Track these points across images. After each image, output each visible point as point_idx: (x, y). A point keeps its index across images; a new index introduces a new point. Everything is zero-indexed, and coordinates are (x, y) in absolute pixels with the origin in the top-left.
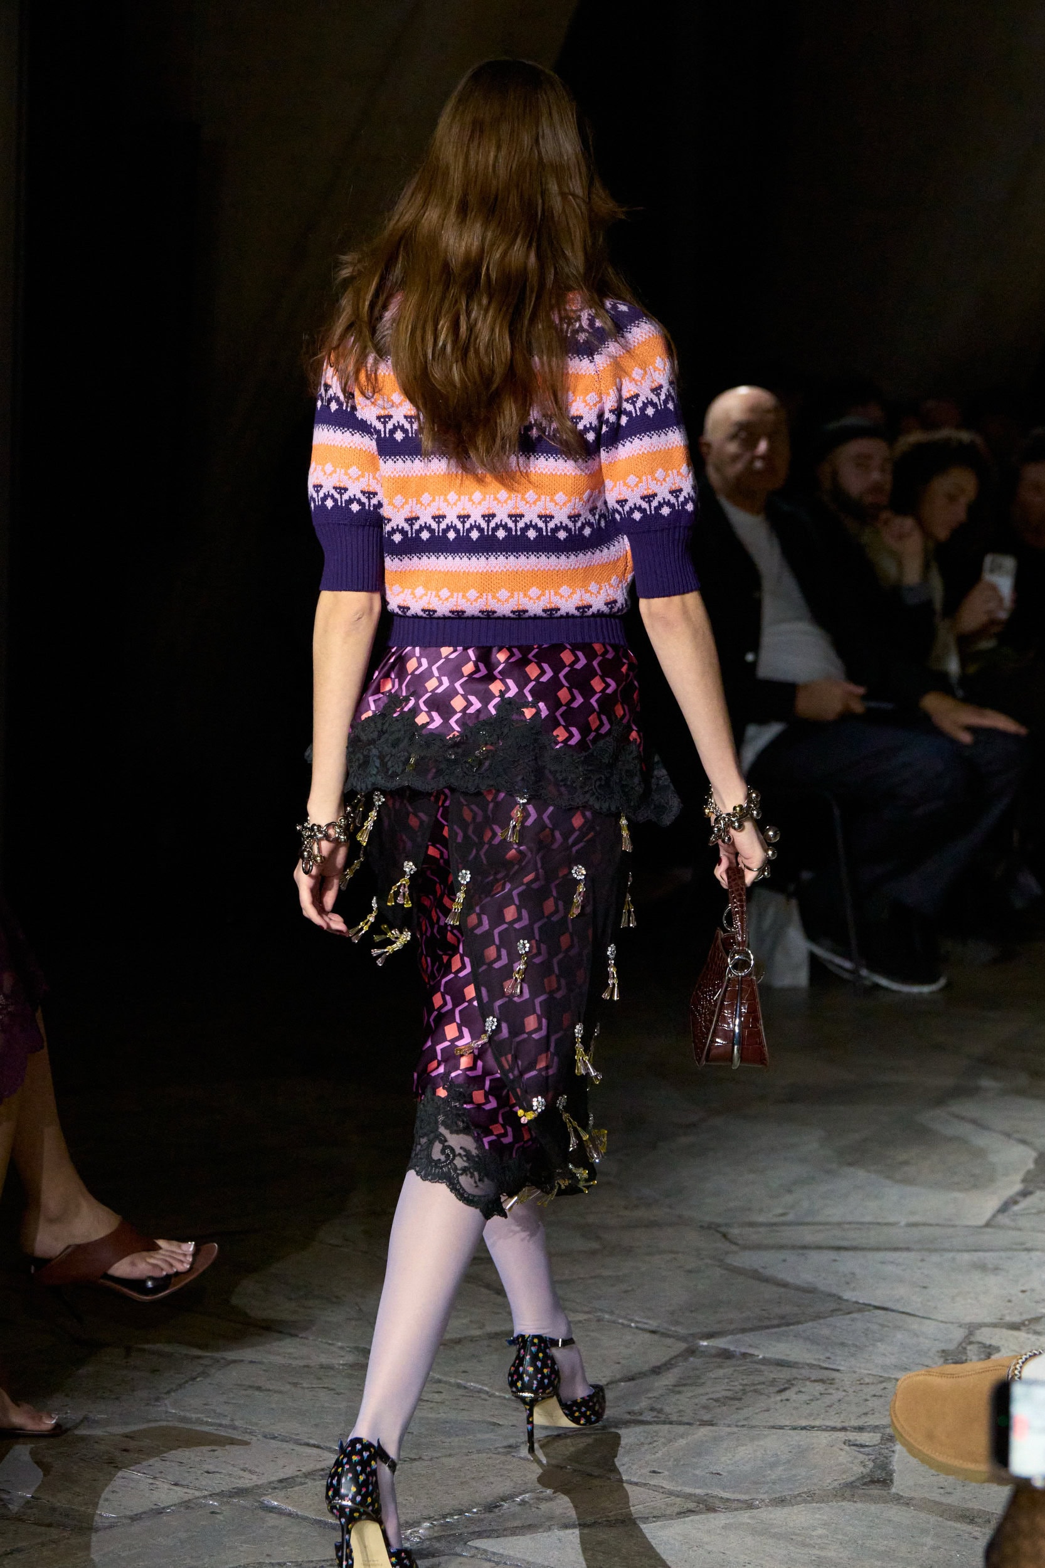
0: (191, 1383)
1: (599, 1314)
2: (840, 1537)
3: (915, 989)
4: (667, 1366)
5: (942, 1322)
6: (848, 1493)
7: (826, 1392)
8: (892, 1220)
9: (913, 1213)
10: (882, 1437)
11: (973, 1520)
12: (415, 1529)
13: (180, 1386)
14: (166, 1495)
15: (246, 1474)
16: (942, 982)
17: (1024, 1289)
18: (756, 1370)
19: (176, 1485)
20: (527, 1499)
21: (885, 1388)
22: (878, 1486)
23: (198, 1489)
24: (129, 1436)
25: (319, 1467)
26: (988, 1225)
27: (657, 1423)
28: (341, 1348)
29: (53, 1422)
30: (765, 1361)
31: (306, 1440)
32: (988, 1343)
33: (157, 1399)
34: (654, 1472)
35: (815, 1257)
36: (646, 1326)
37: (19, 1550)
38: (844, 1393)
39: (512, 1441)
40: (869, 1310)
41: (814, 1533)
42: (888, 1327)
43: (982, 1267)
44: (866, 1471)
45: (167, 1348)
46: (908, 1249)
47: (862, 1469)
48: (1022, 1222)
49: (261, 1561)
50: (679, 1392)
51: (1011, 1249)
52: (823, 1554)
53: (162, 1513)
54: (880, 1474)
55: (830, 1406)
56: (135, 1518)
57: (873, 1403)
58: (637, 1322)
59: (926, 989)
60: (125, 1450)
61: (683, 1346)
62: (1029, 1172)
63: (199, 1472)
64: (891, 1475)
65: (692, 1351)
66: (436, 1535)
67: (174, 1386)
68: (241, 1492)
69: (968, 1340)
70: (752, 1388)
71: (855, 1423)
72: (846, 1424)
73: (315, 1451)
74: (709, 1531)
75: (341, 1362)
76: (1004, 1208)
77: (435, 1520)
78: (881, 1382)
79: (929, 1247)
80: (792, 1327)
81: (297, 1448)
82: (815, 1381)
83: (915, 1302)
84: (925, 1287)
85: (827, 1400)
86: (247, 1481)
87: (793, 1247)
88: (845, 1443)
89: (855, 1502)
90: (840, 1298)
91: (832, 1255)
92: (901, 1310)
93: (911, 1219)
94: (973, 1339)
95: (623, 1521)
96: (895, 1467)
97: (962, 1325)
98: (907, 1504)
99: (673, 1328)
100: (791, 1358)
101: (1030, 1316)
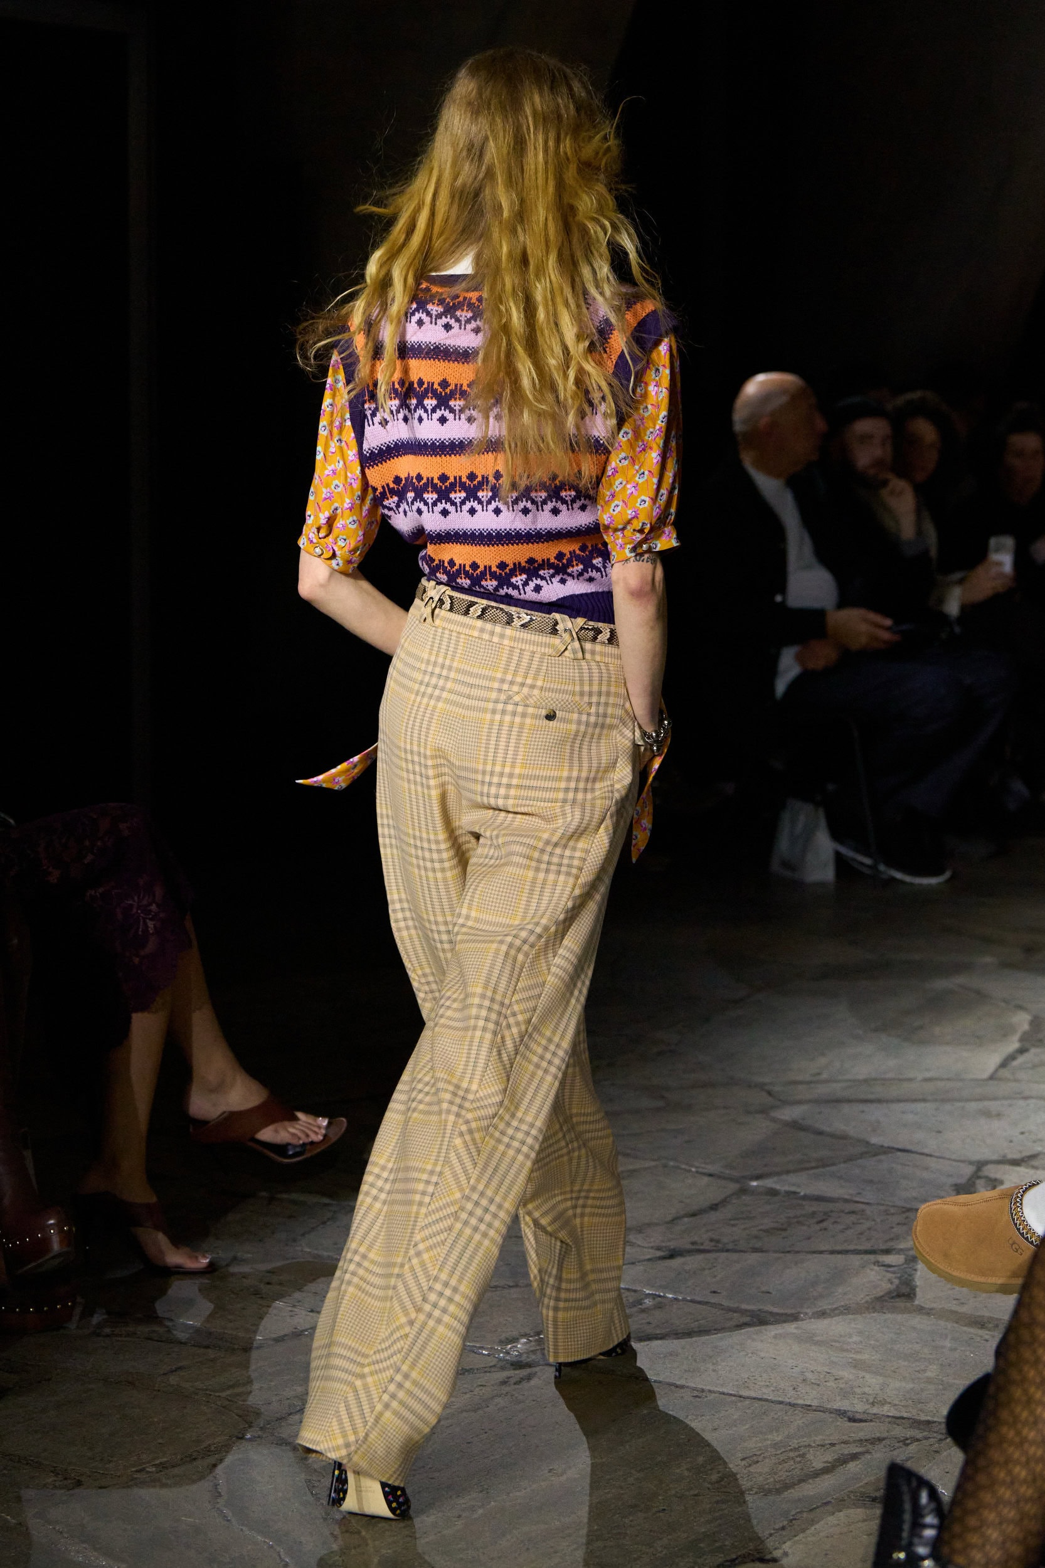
0: (322, 1226)
1: (664, 1161)
2: (872, 1342)
4: (724, 1202)
5: (954, 1160)
6: (878, 1306)
7: (858, 1222)
8: (911, 1075)
9: (928, 1070)
10: (906, 1258)
11: (984, 1326)
12: (513, 1344)
13: (313, 1229)
14: (304, 1320)
16: (947, 875)
17: (1023, 1130)
18: (799, 1205)
19: (312, 1311)
22: (903, 1299)
24: (271, 1272)
26: (992, 1078)
27: (716, 1251)
29: (208, 1261)
30: (805, 1198)
32: (992, 1176)
33: (294, 1240)
34: (714, 1292)
35: (846, 1108)
36: (705, 1170)
37: (180, 1368)
38: (873, 1223)
40: (892, 1153)
41: (850, 1340)
42: (909, 1166)
43: (987, 1114)
44: (892, 1287)
45: (302, 1197)
46: (924, 1100)
47: (889, 1286)
48: (1021, 1075)
50: (733, 1225)
51: (1011, 1098)
52: (858, 1357)
54: (905, 1290)
55: (861, 1234)
56: (279, 1340)
57: (898, 1230)
58: (697, 1167)
59: (933, 881)
60: (268, 1283)
61: (733, 1187)
62: (1025, 1033)
64: (914, 1289)
65: (744, 1191)
66: (531, 1349)
67: (308, 1229)
69: (976, 1175)
70: (795, 1220)
71: (882, 1247)
72: (875, 1247)
76: (1004, 1064)
77: (530, 1336)
79: (942, 1098)
80: (827, 1168)
82: (849, 1213)
83: (932, 1144)
84: (939, 1132)
85: (859, 1229)
87: (827, 1101)
88: (874, 1264)
89: (885, 1313)
90: (867, 1143)
91: (862, 1107)
92: (920, 1151)
93: (928, 1075)
94: (980, 1174)
95: (689, 1334)
96: (918, 1282)
97: (971, 1163)
98: (928, 1314)
99: (727, 1172)
100: (829, 1194)
101: (1028, 1154)
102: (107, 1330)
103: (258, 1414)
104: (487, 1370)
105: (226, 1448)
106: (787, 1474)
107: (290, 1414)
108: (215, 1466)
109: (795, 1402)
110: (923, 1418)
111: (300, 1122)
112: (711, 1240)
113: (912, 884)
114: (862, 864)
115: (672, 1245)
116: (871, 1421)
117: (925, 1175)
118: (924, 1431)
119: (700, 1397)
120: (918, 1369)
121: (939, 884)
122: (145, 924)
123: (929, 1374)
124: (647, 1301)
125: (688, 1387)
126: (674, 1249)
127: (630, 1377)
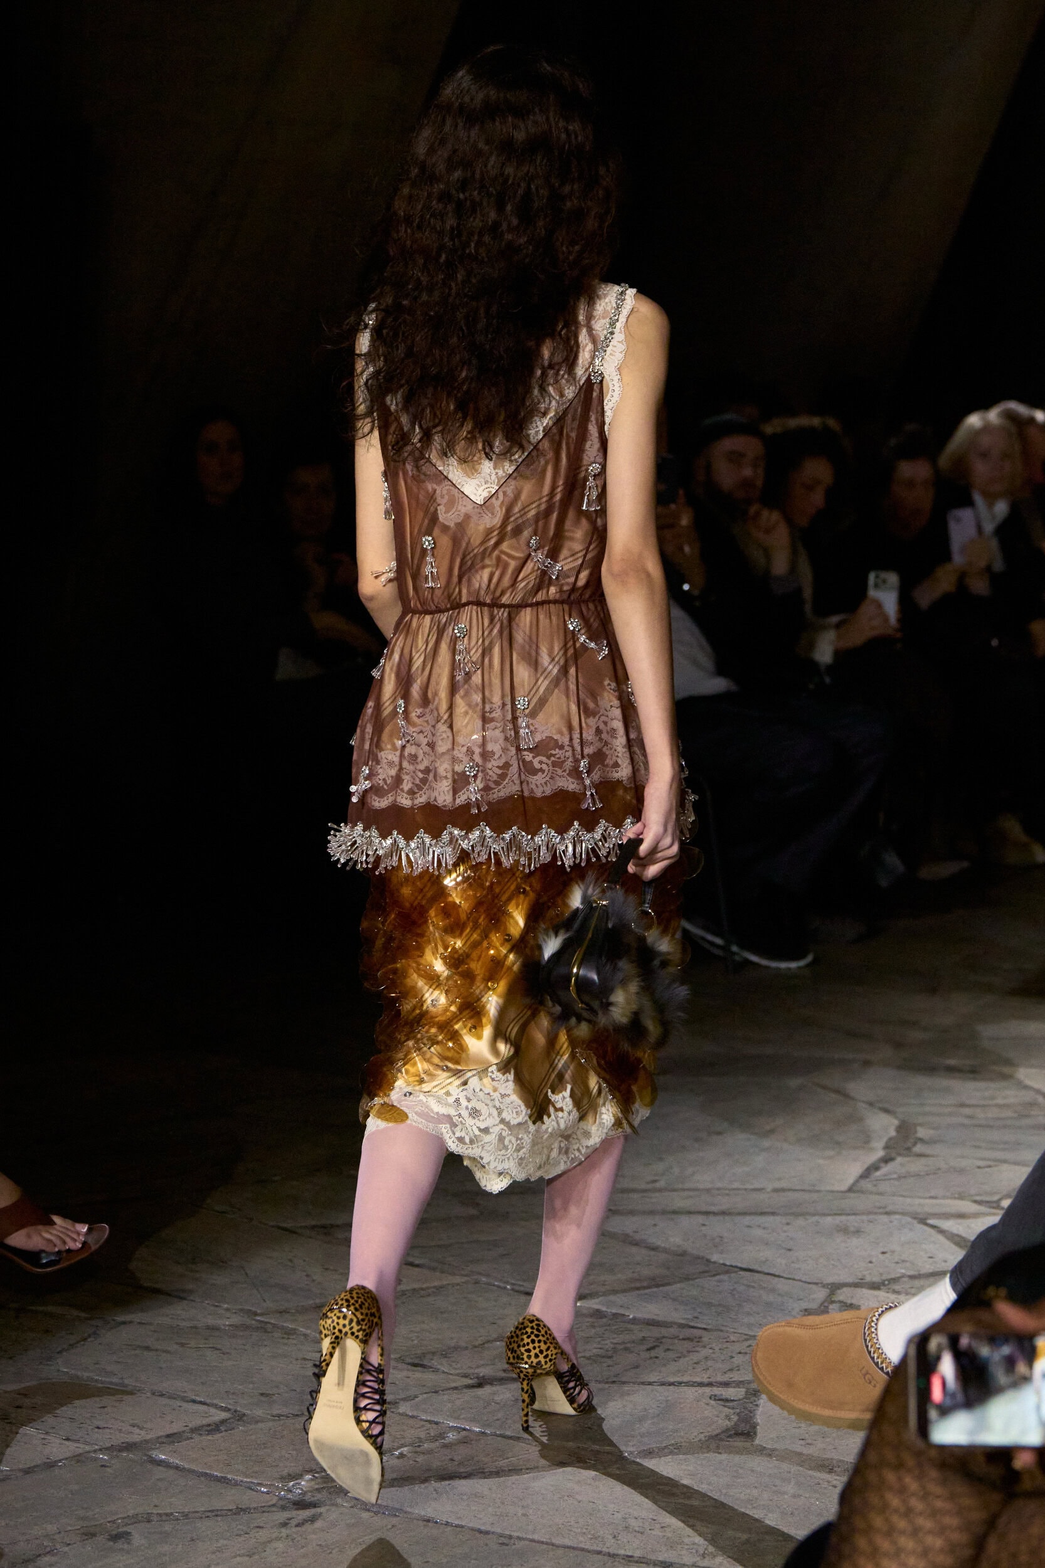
0: (82, 1343)
1: (476, 1277)
3: (783, 965)
5: (805, 1282)
6: (713, 1445)
7: (694, 1349)
8: (759, 1185)
9: (779, 1179)
10: (746, 1392)
11: (832, 1469)
12: (297, 1481)
13: (72, 1346)
14: (58, 1449)
15: (136, 1430)
16: (809, 958)
17: (885, 1250)
18: (627, 1330)
19: (68, 1439)
20: (405, 1453)
21: (750, 1346)
22: (742, 1438)
23: (86, 1443)
24: (24, 1394)
25: (204, 1422)
26: (850, 1190)
28: (227, 1310)
30: (634, 1321)
31: (194, 1397)
32: (849, 1302)
33: (50, 1359)
35: (685, 1221)
36: (522, 1289)
38: (711, 1351)
40: (736, 1272)
42: (753, 1287)
43: (844, 1230)
44: (731, 1424)
45: (58, 1310)
46: (773, 1214)
47: (728, 1422)
48: (884, 1187)
49: (149, 1511)
51: (870, 1213)
53: (53, 1466)
54: (743, 1427)
55: (697, 1363)
56: (27, 1471)
57: (738, 1360)
58: (513, 1284)
59: (793, 965)
60: (18, 1407)
62: (891, 1139)
63: (90, 1427)
64: (755, 1427)
66: (317, 1486)
67: (65, 1346)
68: (129, 1447)
69: (830, 1298)
70: (622, 1347)
71: (720, 1378)
72: (712, 1380)
73: (204, 1408)
74: (579, 1482)
75: (227, 1323)
76: (866, 1174)
77: (317, 1473)
78: (746, 1340)
79: (795, 1212)
80: (661, 1288)
81: (185, 1405)
82: (684, 1339)
83: (779, 1263)
84: (790, 1250)
85: (695, 1357)
86: (137, 1436)
87: (664, 1212)
88: (710, 1398)
89: (720, 1453)
90: (708, 1261)
91: (700, 1219)
92: (766, 1271)
93: (778, 1185)
94: (835, 1298)
95: (498, 1473)
96: (759, 1419)
97: (824, 1286)
98: (770, 1455)
100: (660, 1318)
101: (890, 1277)
104: (264, 1510)
107: (40, 1555)
109: (616, 1552)
111: (55, 1226)
113: (767, 967)
114: (712, 944)
115: (483, 1372)
117: (771, 1298)
119: (507, 1545)
121: (799, 968)
124: (450, 1435)
125: (493, 1533)
126: (483, 1376)
127: (428, 1521)
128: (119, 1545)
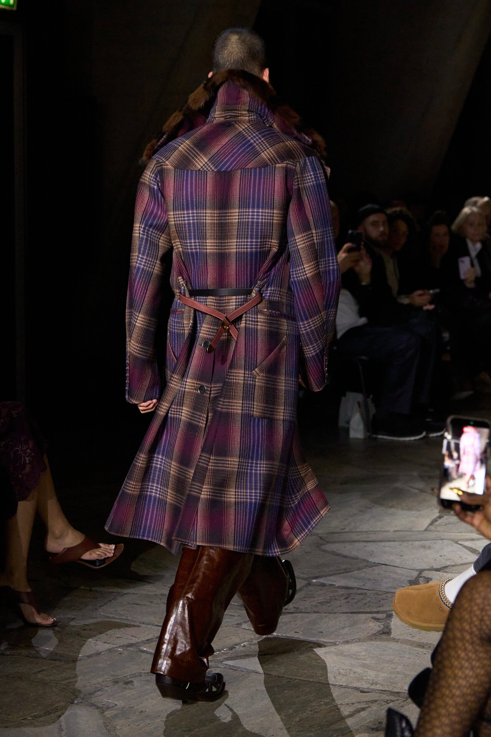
2: (371, 655)
5: (408, 569)
6: (373, 638)
8: (387, 529)
9: (395, 527)
10: (386, 615)
13: (105, 604)
14: (101, 647)
15: (134, 638)
17: (441, 555)
18: (336, 591)
19: (105, 643)
21: (388, 596)
22: (385, 635)
23: (114, 644)
26: (426, 530)
27: (297, 613)
30: (339, 587)
33: (96, 609)
34: (296, 632)
35: (357, 544)
37: (43, 670)
39: (239, 622)
40: (379, 566)
41: (361, 654)
42: (387, 572)
43: (424, 547)
45: (100, 589)
46: (394, 541)
47: (379, 628)
48: (439, 529)
49: (140, 672)
50: (305, 601)
51: (435, 539)
52: (364, 662)
53: (100, 654)
54: (386, 630)
55: (365, 604)
56: (90, 657)
57: (383, 602)
60: (84, 630)
61: (305, 582)
63: (114, 638)
64: (391, 630)
65: (309, 584)
67: (102, 604)
68: (131, 645)
69: (419, 576)
70: (334, 598)
71: (375, 610)
72: (372, 611)
76: (432, 523)
78: (386, 594)
79: (403, 540)
80: (349, 573)
82: (359, 594)
83: (398, 561)
84: (402, 556)
85: (364, 602)
86: (134, 641)
89: (377, 641)
90: (368, 561)
91: (364, 544)
92: (392, 565)
93: (396, 529)
94: (421, 575)
96: (392, 626)
97: (417, 570)
98: (397, 641)
99: (301, 575)
100: (349, 586)
101: (443, 566)
102: (8, 653)
103: (80, 692)
105: (65, 708)
106: (332, 717)
107: (96, 691)
108: (60, 716)
109: (335, 684)
110: (396, 690)
112: (295, 608)
116: (371, 692)
117: (395, 576)
118: (396, 696)
119: (290, 682)
120: (393, 667)
122: (24, 458)
123: (398, 670)
125: (284, 677)
127: (257, 673)
128: (129, 686)
